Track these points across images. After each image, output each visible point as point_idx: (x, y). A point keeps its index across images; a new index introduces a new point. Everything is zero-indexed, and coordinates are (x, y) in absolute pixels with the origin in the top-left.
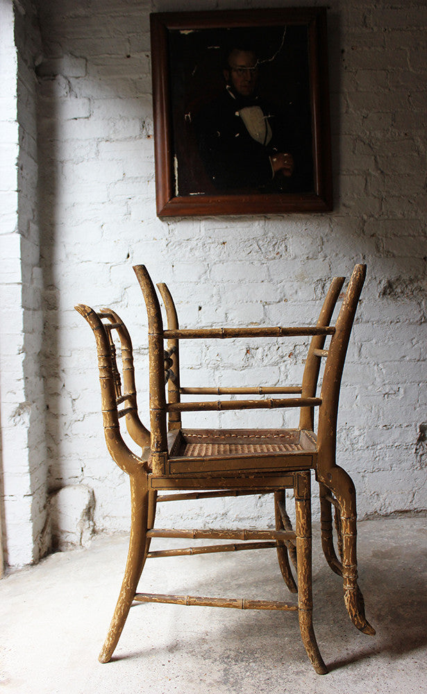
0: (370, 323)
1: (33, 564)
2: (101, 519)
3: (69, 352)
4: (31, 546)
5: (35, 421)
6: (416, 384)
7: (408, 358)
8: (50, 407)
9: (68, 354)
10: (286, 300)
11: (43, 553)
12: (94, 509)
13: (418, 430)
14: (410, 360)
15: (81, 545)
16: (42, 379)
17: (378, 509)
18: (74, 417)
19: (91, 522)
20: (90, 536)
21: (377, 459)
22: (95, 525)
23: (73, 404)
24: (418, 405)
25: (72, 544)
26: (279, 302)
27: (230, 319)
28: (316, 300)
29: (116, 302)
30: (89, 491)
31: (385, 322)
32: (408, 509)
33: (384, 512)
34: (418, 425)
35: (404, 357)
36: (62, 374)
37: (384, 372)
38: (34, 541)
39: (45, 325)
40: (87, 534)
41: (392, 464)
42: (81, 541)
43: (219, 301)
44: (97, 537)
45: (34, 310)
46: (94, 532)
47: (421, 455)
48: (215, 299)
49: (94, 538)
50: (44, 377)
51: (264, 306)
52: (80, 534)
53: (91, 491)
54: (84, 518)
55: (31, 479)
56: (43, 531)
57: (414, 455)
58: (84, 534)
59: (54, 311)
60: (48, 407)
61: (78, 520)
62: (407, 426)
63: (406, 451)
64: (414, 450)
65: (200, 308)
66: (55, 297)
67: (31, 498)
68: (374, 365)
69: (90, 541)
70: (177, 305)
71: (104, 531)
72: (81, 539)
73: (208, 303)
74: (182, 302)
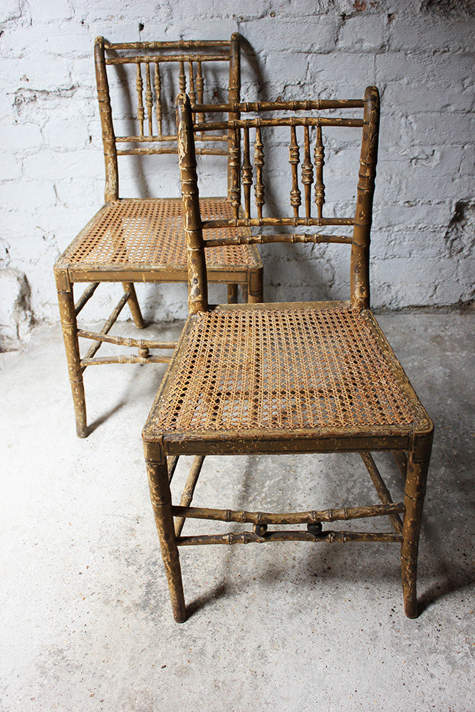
0: (402, 53)
2: (40, 307)
6: (460, 146)
7: (452, 108)
10: (273, 14)
12: (30, 296)
13: (453, 209)
14: (456, 111)
15: (19, 338)
17: (387, 303)
19: (28, 313)
20: (29, 328)
21: (393, 243)
22: (33, 313)
24: (458, 175)
25: (8, 337)
26: (262, 17)
28: (320, 14)
29: (14, 18)
30: (18, 279)
31: (425, 52)
32: (426, 304)
33: (394, 306)
34: (455, 201)
35: (448, 105)
37: (415, 128)
40: (25, 326)
41: (412, 250)
42: (18, 335)
43: (170, 15)
44: (38, 329)
46: (33, 322)
47: (453, 240)
48: (163, 11)
49: (33, 330)
51: (238, 24)
52: (15, 327)
53: (22, 277)
54: (18, 309)
57: (443, 240)
58: (21, 327)
61: (11, 313)
62: (438, 204)
63: (433, 234)
64: (444, 234)
65: (142, 27)
68: (402, 116)
69: (29, 335)
70: (107, 22)
71: (46, 320)
72: (18, 333)
73: (153, 18)
74: (112, 17)
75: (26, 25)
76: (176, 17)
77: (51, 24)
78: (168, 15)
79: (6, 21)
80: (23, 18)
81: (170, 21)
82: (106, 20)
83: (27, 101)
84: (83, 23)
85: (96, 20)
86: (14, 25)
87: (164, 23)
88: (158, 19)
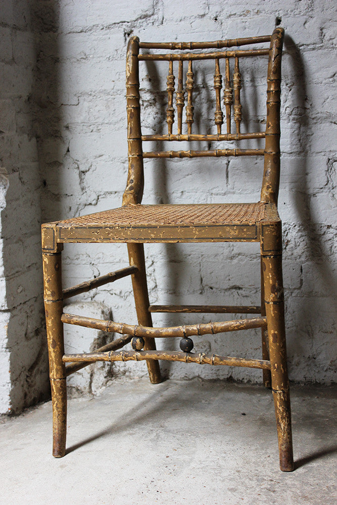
1: (13, 414)
3: (76, 98)
4: (9, 387)
5: (17, 199)
8: (47, 183)
9: (74, 101)
11: (29, 400)
15: (90, 392)
16: (34, 140)
18: (84, 199)
20: (106, 380)
23: (81, 180)
25: (78, 390)
27: (327, 37)
29: (146, 16)
30: (103, 312)
36: (66, 133)
38: (14, 381)
39: (38, 56)
40: (100, 377)
42: (90, 387)
43: (310, 7)
44: (115, 382)
45: (15, 28)
46: (111, 374)
49: (110, 383)
50: (38, 137)
52: (89, 376)
53: (108, 313)
55: (7, 287)
56: (32, 368)
58: (95, 377)
59: (51, 33)
60: (45, 183)
65: (279, 21)
66: (54, 12)
67: (7, 316)
69: (104, 388)
70: (242, 17)
71: (127, 374)
72: (91, 383)
73: (292, 11)
74: (248, 12)
75: (156, 24)
76: (317, 9)
77: (182, 22)
78: (308, 8)
79: (137, 20)
80: (155, 17)
81: (310, 13)
82: (241, 16)
83: (145, 104)
84: (216, 19)
85: (230, 16)
86: (145, 24)
87: (303, 15)
88: (297, 12)
